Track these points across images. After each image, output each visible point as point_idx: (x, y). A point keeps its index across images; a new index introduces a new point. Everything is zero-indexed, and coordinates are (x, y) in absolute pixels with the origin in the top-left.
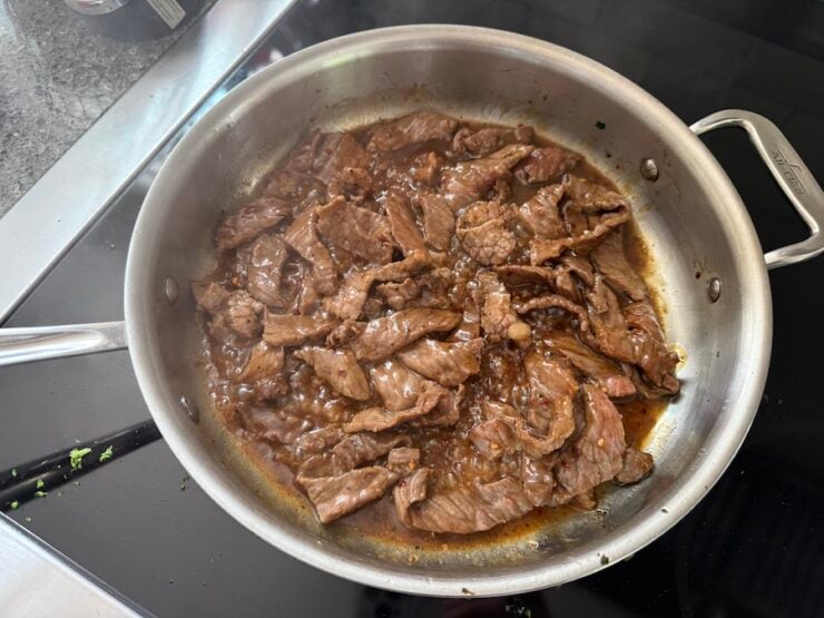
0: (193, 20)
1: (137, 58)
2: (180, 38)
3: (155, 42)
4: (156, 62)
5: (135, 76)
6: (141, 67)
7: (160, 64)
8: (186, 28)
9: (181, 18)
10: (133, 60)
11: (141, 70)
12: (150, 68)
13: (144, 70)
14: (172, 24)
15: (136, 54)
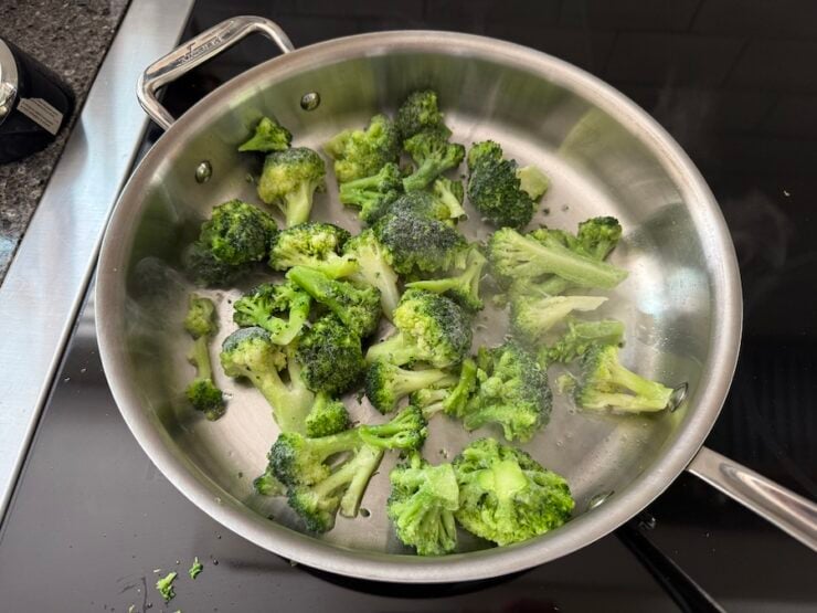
0: (72, 120)
1: (30, 174)
2: (66, 142)
3: (42, 154)
4: (53, 172)
5: (36, 193)
6: (38, 182)
7: (58, 172)
8: (67, 130)
9: (60, 121)
10: (26, 179)
11: (39, 185)
12: (48, 180)
13: (44, 184)
14: (53, 130)
15: (28, 171)
